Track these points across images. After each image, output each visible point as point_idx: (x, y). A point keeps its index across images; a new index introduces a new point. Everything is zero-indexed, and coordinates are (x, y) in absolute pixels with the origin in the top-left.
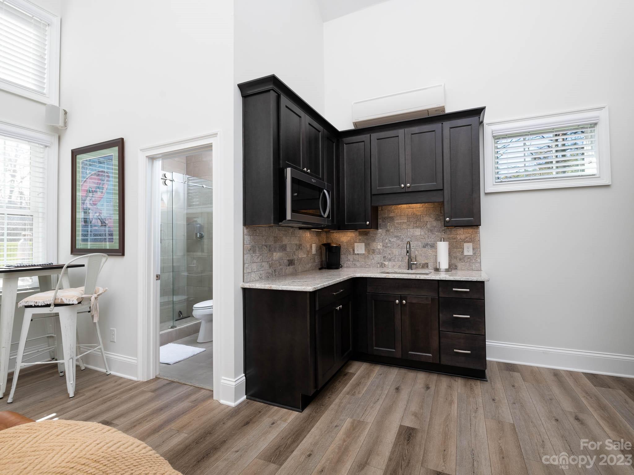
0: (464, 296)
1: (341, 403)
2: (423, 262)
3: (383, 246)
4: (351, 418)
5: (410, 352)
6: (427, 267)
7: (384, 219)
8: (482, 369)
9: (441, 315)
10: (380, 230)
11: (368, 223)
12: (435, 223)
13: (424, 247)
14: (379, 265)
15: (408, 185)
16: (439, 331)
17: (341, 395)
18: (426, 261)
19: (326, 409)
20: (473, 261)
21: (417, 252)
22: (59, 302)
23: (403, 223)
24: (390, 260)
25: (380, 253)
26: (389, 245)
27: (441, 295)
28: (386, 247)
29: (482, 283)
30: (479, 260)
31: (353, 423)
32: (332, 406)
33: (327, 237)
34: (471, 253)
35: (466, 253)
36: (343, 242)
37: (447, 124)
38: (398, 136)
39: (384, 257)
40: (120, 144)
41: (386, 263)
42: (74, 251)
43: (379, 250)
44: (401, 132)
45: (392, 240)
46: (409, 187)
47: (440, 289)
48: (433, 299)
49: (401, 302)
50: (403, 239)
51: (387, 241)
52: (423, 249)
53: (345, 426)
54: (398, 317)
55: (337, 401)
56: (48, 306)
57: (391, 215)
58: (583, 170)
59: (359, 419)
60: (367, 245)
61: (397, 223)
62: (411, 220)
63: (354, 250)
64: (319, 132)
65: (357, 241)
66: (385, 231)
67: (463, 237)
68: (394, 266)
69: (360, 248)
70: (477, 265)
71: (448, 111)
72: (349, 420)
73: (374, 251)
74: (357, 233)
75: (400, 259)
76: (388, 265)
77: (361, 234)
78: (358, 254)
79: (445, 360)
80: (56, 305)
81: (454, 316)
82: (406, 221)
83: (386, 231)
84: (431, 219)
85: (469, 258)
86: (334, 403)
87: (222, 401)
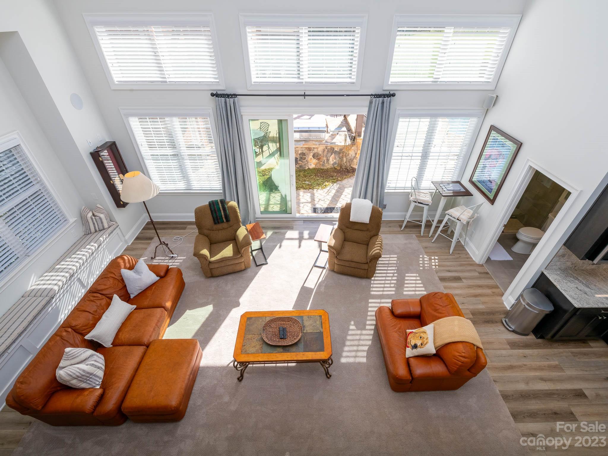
1: (562, 353)
4: (559, 363)
17: (567, 350)
19: (550, 348)
31: (557, 365)
32: (556, 350)
40: (519, 145)
42: (471, 181)
53: (551, 362)
55: (561, 350)
56: (455, 218)
59: (562, 367)
72: (557, 363)
80: (458, 219)
86: (558, 350)
87: (505, 303)
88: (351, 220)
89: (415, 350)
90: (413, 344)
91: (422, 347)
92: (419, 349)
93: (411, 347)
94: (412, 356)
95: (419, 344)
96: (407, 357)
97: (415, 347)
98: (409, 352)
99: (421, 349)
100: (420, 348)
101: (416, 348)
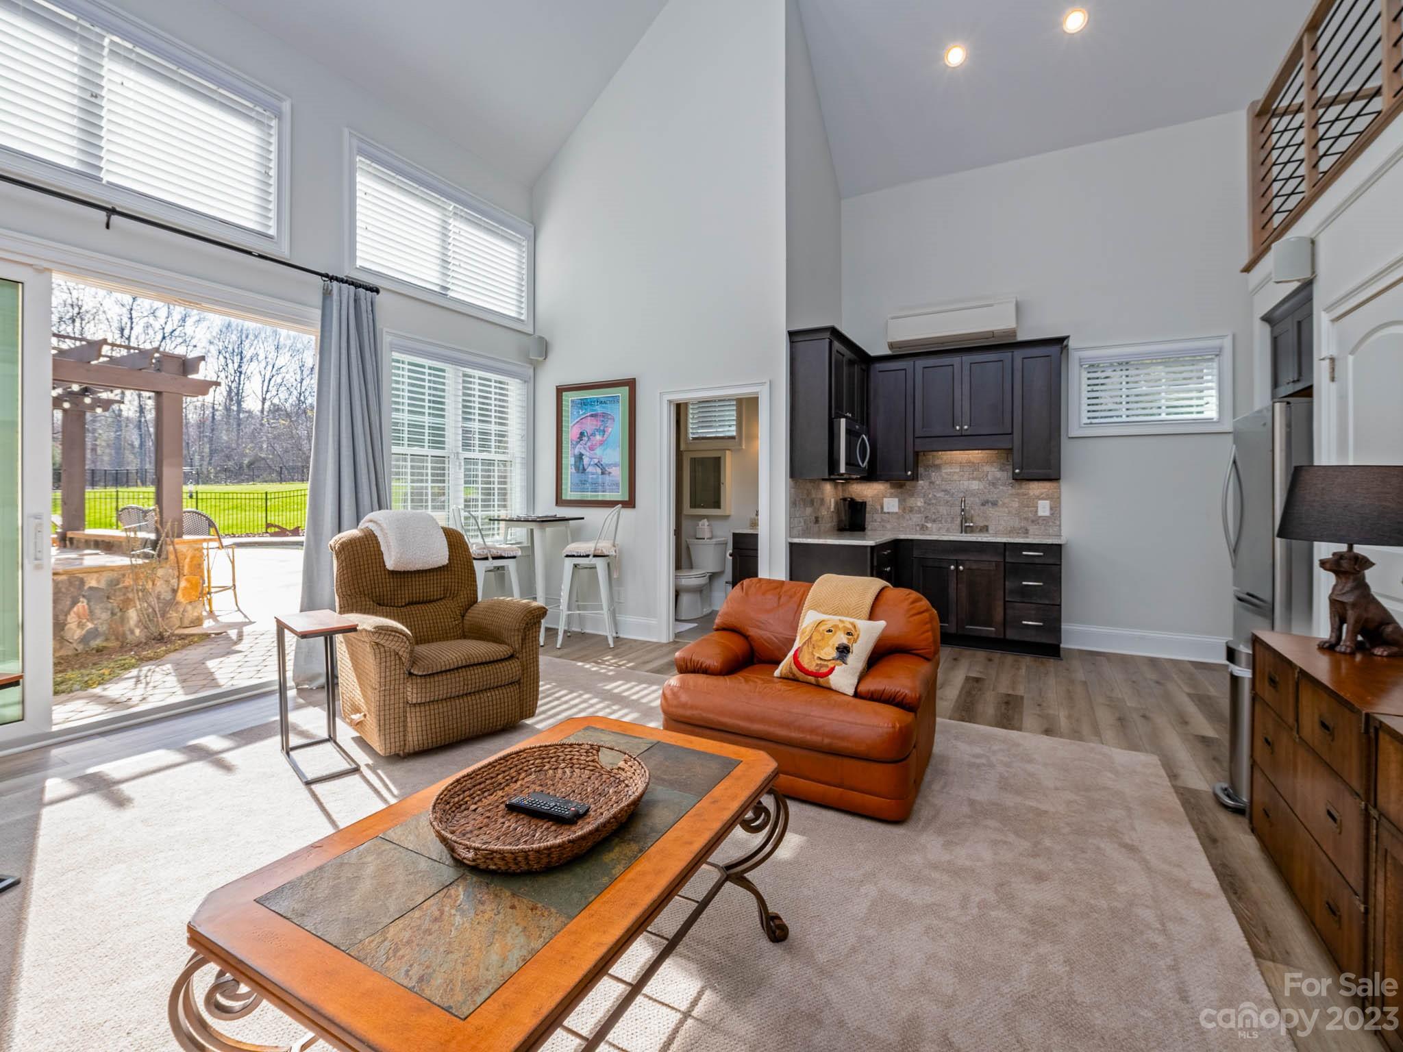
0: (1037, 561)
2: (982, 525)
3: (925, 503)
5: (967, 627)
6: (987, 530)
7: (927, 467)
8: (1055, 642)
9: (1007, 583)
10: (921, 482)
11: (909, 473)
12: (999, 474)
13: (983, 505)
14: (918, 528)
15: (966, 427)
16: (1005, 602)
18: (987, 524)
20: (1051, 524)
21: (973, 512)
22: (599, 552)
23: (955, 472)
24: (934, 521)
25: (920, 512)
26: (934, 501)
27: (1008, 560)
28: (929, 504)
29: (1059, 547)
30: (1058, 523)
33: (844, 491)
34: (1047, 513)
35: (1040, 513)
36: (866, 496)
37: (1019, 354)
38: (953, 365)
39: (926, 517)
40: (631, 384)
41: (929, 525)
42: (560, 501)
43: (919, 507)
44: (956, 360)
45: (938, 495)
46: (967, 430)
47: (1007, 553)
48: (997, 565)
49: (957, 568)
50: (953, 494)
51: (930, 496)
52: (982, 507)
54: (953, 585)
56: (588, 556)
57: (937, 462)
58: (1202, 412)
60: (902, 502)
61: (946, 473)
62: (965, 469)
63: (882, 508)
64: (843, 355)
65: (888, 495)
66: (927, 484)
67: (1037, 492)
68: (940, 528)
69: (892, 504)
70: (1056, 529)
71: (1021, 337)
73: (911, 510)
74: (887, 485)
75: (949, 520)
76: (932, 527)
77: (893, 486)
78: (888, 513)
79: (1012, 635)
80: (595, 556)
81: (1024, 583)
82: (958, 470)
83: (930, 483)
84: (993, 469)
85: (1044, 520)
88: (390, 564)
89: (851, 658)
90: (834, 654)
91: (855, 637)
92: (856, 648)
93: (839, 662)
94: (855, 681)
95: (844, 640)
96: (851, 692)
97: (844, 651)
98: (844, 679)
99: (859, 642)
100: (855, 641)
101: (849, 652)
